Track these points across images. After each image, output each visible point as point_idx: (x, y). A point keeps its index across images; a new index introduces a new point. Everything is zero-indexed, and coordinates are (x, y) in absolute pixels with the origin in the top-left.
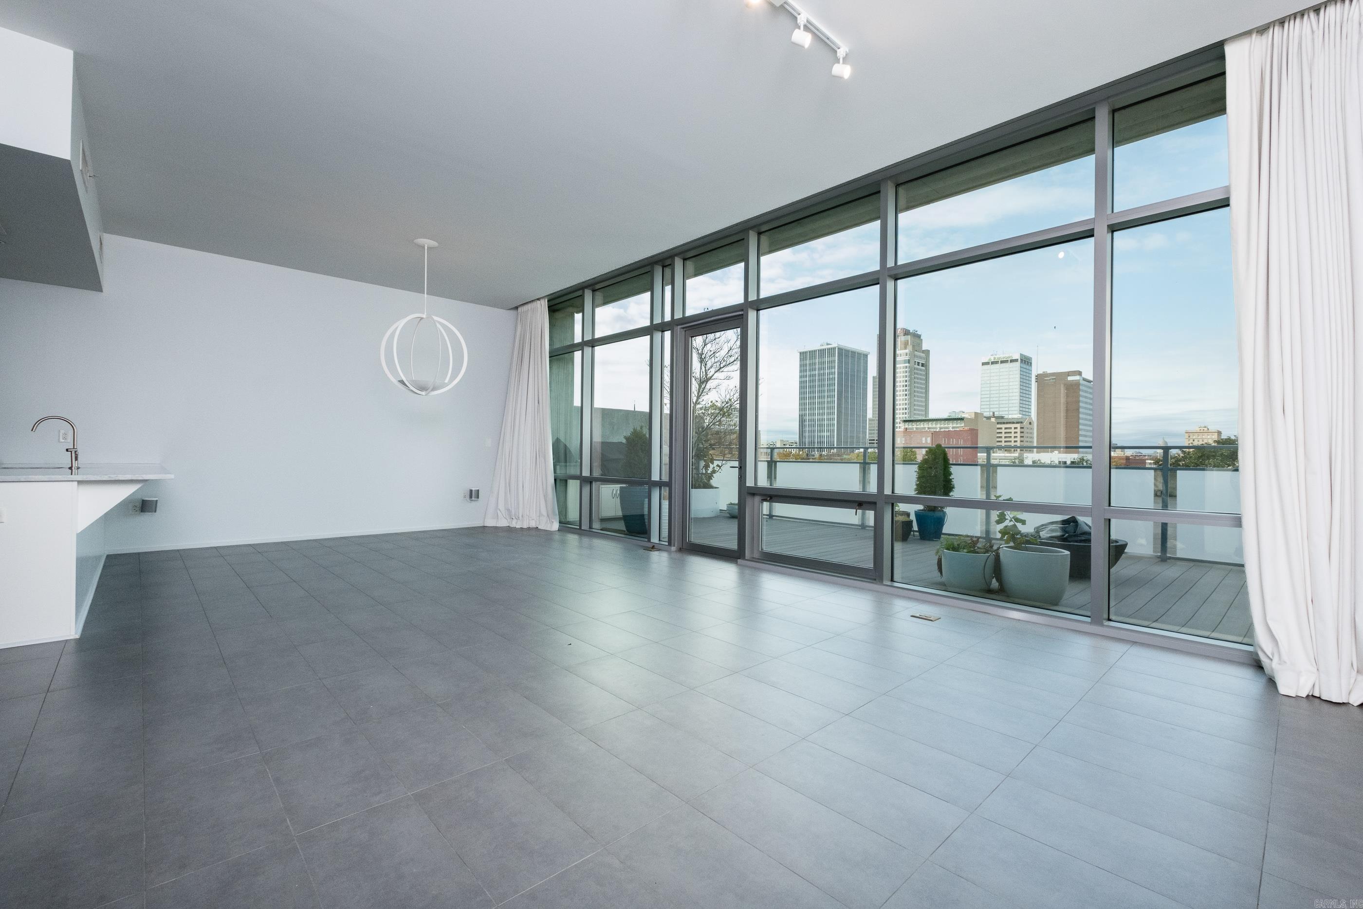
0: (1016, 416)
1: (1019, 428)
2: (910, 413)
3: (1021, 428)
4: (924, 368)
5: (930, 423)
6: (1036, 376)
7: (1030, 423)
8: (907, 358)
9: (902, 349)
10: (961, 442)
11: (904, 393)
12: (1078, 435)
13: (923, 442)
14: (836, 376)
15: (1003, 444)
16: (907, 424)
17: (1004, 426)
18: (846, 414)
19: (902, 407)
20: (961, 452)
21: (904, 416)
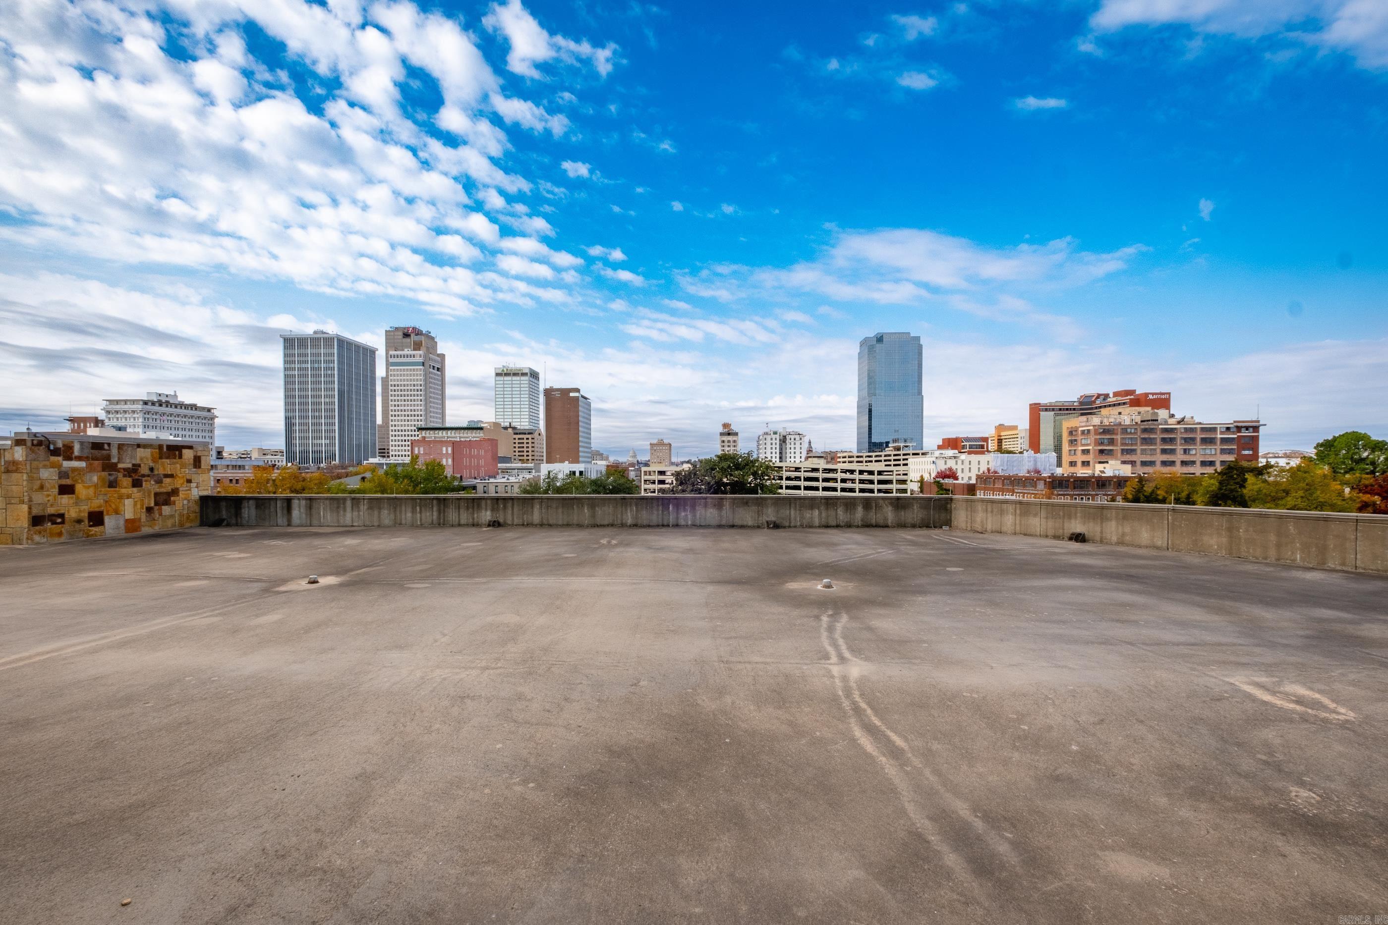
2: (426, 420)
3: (532, 439)
4: (439, 373)
5: (449, 432)
6: (544, 390)
7: (539, 434)
8: (421, 360)
9: (415, 349)
10: (482, 452)
11: (419, 398)
12: (578, 447)
13: (444, 452)
14: (336, 372)
15: (517, 454)
16: (424, 432)
17: (517, 437)
18: (350, 419)
19: (416, 413)
20: (482, 462)
21: (420, 423)
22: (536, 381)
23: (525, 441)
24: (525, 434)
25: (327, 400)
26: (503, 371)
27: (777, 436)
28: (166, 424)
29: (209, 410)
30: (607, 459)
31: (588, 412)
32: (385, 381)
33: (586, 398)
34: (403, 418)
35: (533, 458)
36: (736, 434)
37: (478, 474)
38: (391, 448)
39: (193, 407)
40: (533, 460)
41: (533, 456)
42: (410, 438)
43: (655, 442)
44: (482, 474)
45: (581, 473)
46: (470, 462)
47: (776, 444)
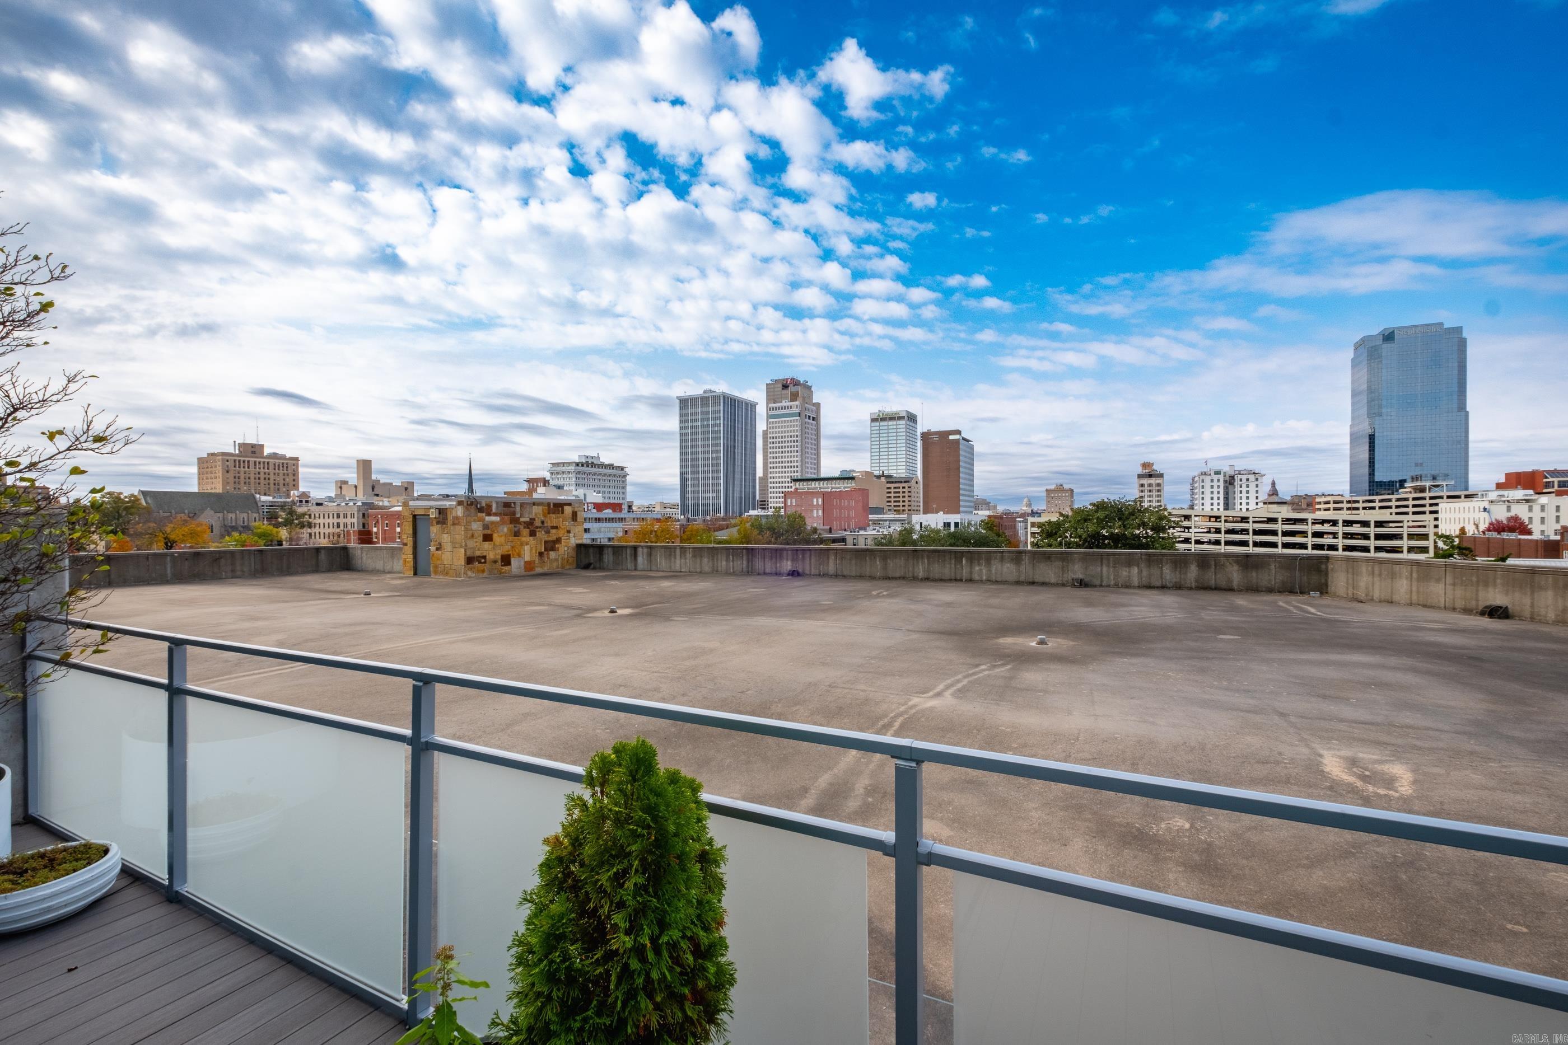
0: (903, 475)
1: (906, 487)
2: (801, 471)
3: (909, 487)
4: (814, 422)
5: (822, 483)
6: (921, 434)
7: (916, 483)
8: (797, 411)
9: (792, 401)
10: (853, 503)
11: (796, 449)
12: (959, 495)
13: (815, 503)
14: (722, 428)
15: (893, 504)
16: (798, 483)
17: (892, 485)
18: (734, 472)
19: (792, 464)
20: (852, 514)
21: (795, 474)
22: (913, 425)
23: (901, 490)
24: (901, 482)
25: (714, 455)
26: (879, 415)
27: (1221, 477)
28: (591, 482)
29: (622, 469)
30: (995, 507)
31: (970, 456)
32: (765, 433)
33: (968, 441)
34: (781, 470)
35: (910, 508)
36: (1161, 476)
37: (849, 526)
38: (770, 500)
39: (611, 466)
40: (909, 510)
41: (909, 506)
42: (784, 490)
43: (1053, 487)
44: (853, 526)
45: (957, 524)
46: (841, 513)
47: (1218, 487)
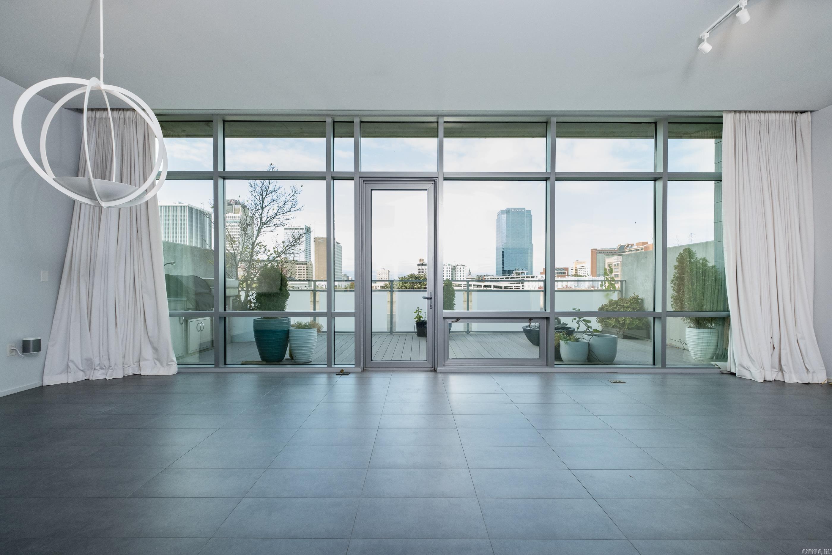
0: (303, 260)
1: (305, 267)
3: (307, 267)
6: (314, 239)
7: (311, 265)
8: (239, 219)
9: (235, 214)
14: (187, 227)
15: (297, 276)
17: (298, 266)
22: (309, 233)
23: (302, 268)
24: (302, 264)
31: (340, 251)
33: (339, 244)
41: (307, 277)
47: (450, 271)
